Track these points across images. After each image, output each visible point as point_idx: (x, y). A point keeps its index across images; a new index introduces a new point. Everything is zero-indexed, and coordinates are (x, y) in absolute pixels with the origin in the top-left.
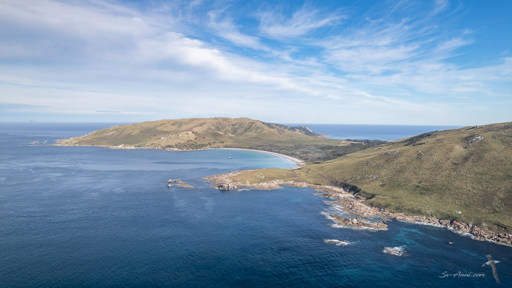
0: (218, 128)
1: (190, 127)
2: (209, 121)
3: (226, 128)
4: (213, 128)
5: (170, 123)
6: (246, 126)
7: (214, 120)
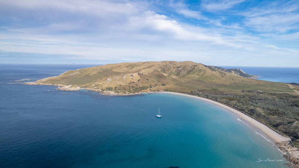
0: (164, 70)
1: (140, 69)
2: (158, 63)
3: (171, 70)
4: (160, 70)
5: (126, 65)
6: (189, 69)
7: (162, 63)
